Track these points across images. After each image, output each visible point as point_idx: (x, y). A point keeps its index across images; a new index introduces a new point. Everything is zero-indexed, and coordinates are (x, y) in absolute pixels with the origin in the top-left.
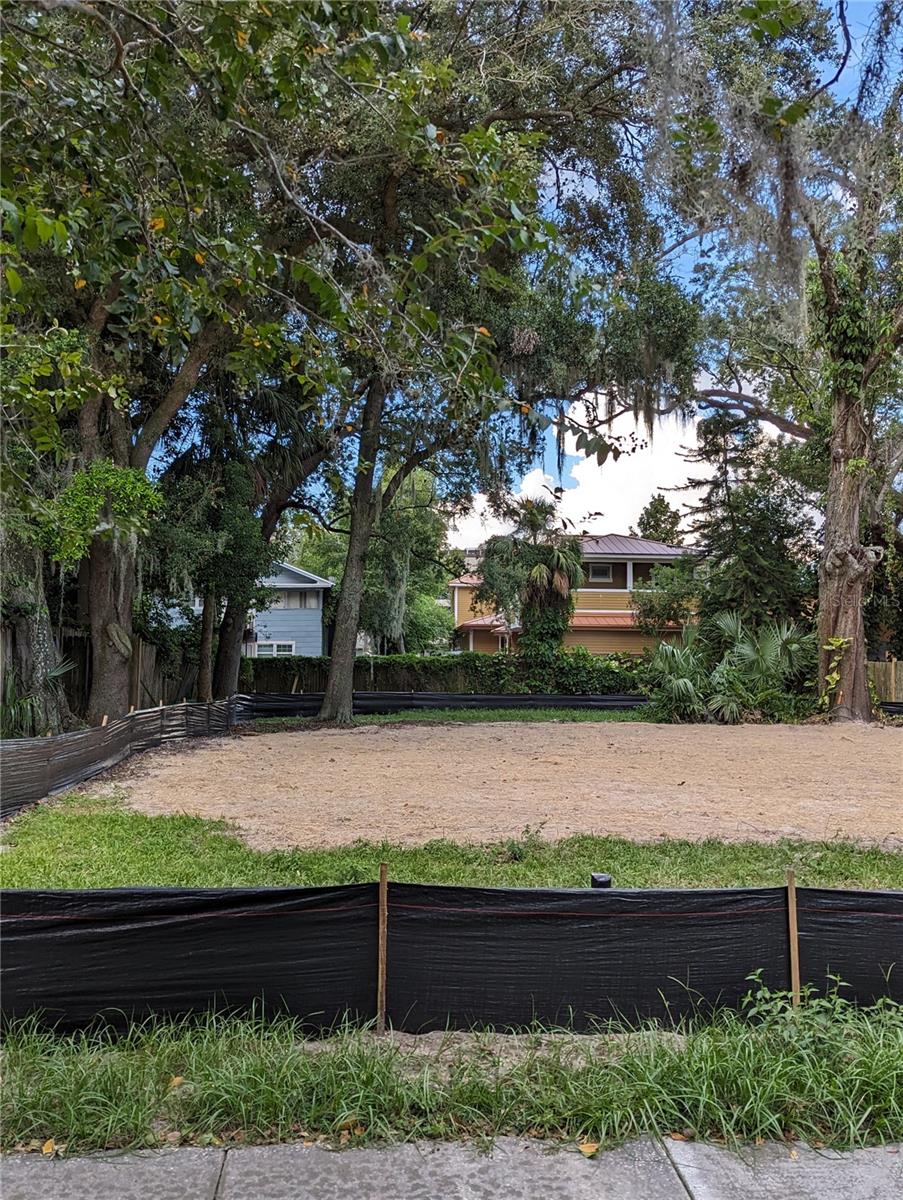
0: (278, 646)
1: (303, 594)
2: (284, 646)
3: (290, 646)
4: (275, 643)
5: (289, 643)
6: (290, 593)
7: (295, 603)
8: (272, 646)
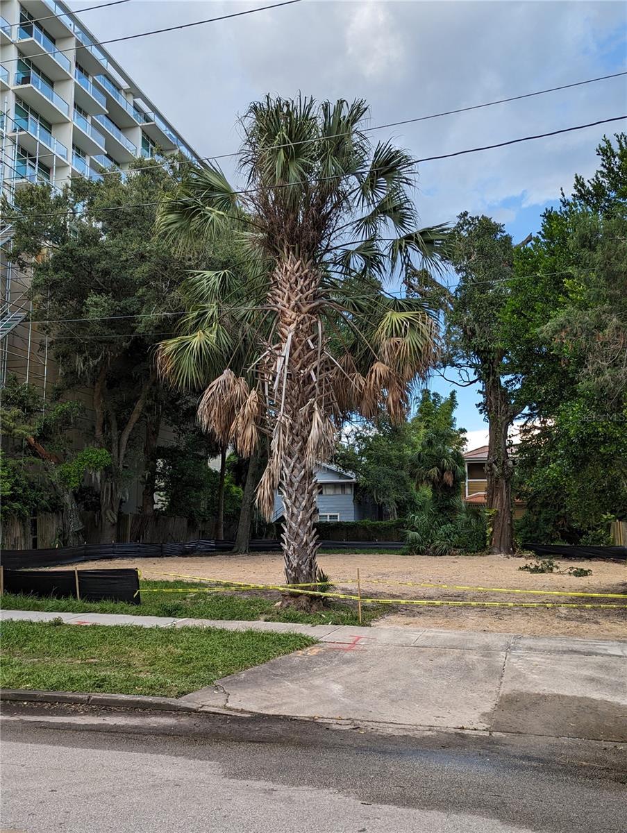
0: (330, 516)
1: (343, 486)
2: (333, 516)
3: (337, 516)
4: (328, 514)
5: (336, 514)
6: (335, 485)
7: (339, 491)
8: (326, 516)
